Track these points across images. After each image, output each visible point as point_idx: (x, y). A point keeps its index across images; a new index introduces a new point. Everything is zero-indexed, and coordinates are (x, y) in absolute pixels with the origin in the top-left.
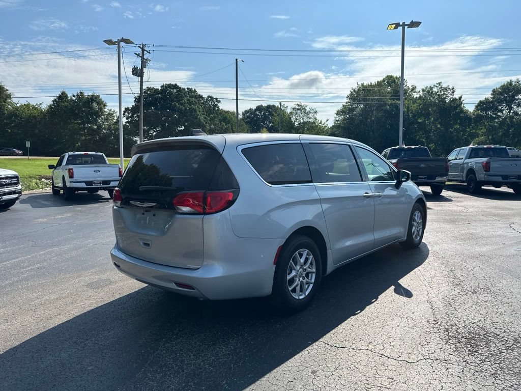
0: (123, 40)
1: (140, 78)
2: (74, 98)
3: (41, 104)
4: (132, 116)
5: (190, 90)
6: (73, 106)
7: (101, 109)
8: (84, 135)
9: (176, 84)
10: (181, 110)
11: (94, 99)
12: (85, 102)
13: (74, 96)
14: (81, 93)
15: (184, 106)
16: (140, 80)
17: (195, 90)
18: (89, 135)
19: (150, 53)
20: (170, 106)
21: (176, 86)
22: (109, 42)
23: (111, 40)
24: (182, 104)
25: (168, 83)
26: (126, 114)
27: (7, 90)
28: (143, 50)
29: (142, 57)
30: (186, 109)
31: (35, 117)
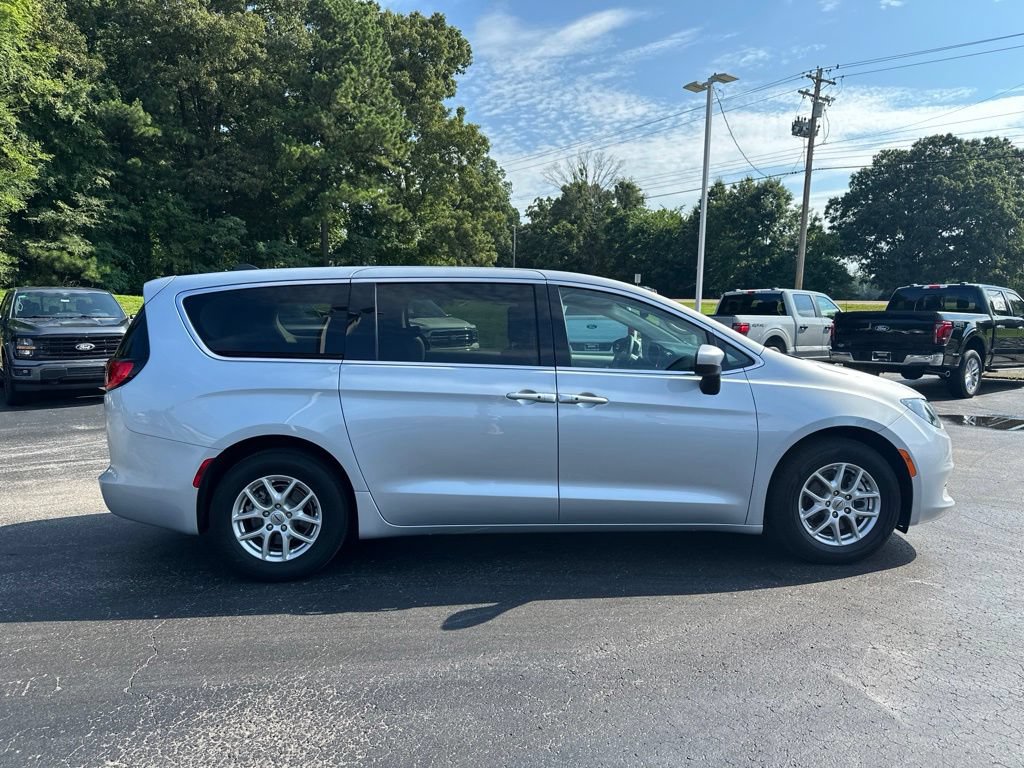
0: (717, 78)
1: (807, 140)
2: (735, 191)
3: (681, 208)
4: (843, 215)
5: (992, 142)
6: (731, 206)
7: (779, 206)
8: (745, 258)
9: (949, 135)
10: (955, 191)
11: (771, 189)
12: (752, 196)
13: (735, 187)
14: (748, 180)
15: (963, 182)
16: (807, 144)
17: (1005, 140)
18: (754, 256)
19: (834, 83)
20: (928, 185)
21: (949, 140)
22: (694, 87)
23: (696, 83)
24: (959, 178)
25: (930, 134)
26: (831, 211)
27: (640, 190)
28: (819, 81)
29: (816, 96)
30: (967, 188)
31: (669, 232)
